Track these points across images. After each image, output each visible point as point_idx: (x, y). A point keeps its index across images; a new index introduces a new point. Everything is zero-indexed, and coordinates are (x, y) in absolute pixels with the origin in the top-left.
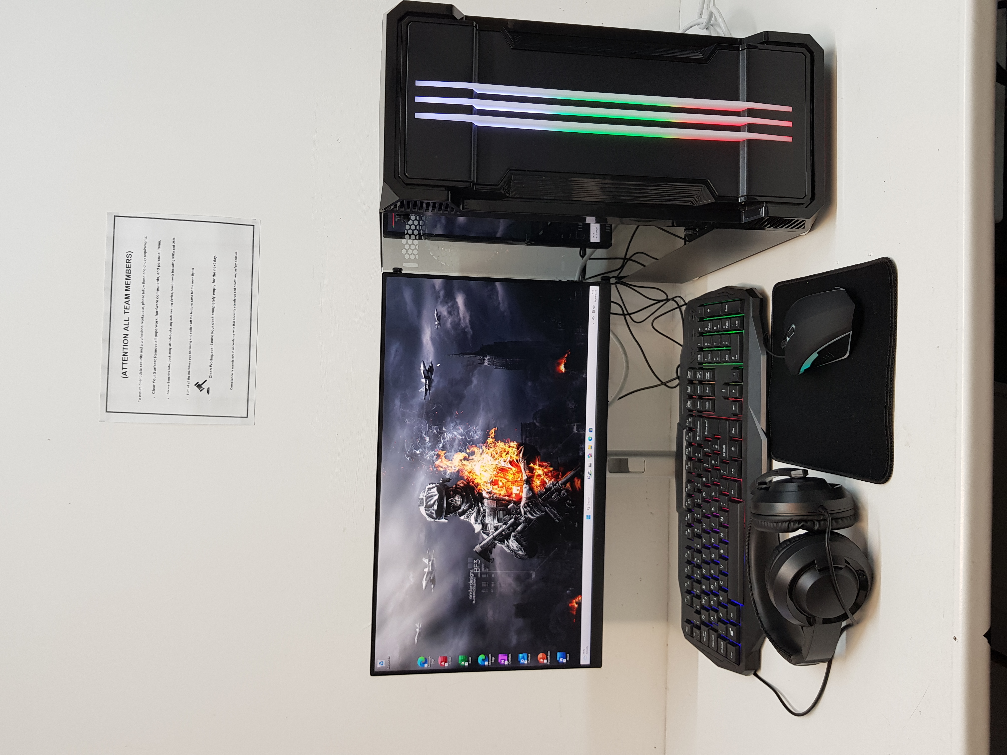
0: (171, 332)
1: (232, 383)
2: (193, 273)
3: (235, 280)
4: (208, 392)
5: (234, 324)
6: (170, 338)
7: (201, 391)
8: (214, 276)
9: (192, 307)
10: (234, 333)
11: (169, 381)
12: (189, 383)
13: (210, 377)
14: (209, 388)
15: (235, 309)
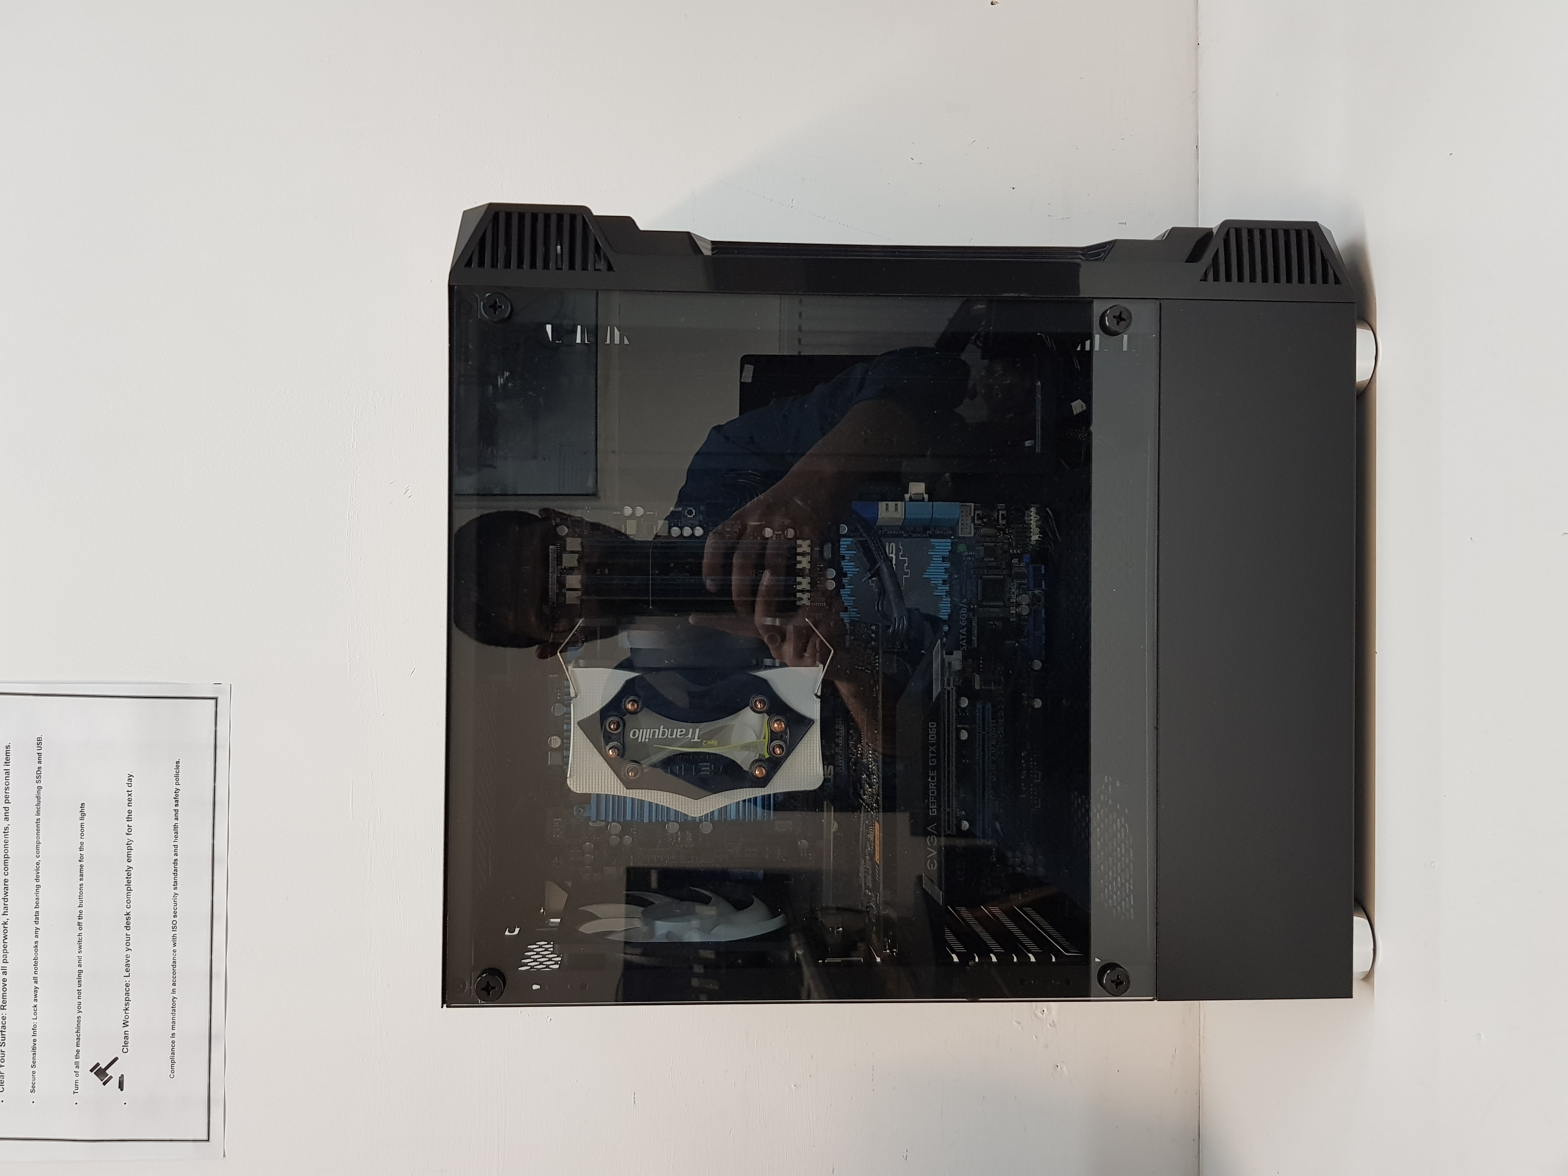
0: (36, 951)
1: (173, 1062)
2: (83, 815)
3: (176, 827)
4: (121, 1086)
5: (174, 928)
6: (36, 965)
7: (104, 1084)
8: (129, 819)
9: (81, 893)
10: (175, 948)
11: (34, 1062)
12: (78, 1067)
13: (125, 1050)
14: (122, 1075)
15: (176, 891)
